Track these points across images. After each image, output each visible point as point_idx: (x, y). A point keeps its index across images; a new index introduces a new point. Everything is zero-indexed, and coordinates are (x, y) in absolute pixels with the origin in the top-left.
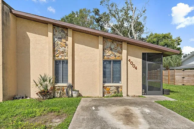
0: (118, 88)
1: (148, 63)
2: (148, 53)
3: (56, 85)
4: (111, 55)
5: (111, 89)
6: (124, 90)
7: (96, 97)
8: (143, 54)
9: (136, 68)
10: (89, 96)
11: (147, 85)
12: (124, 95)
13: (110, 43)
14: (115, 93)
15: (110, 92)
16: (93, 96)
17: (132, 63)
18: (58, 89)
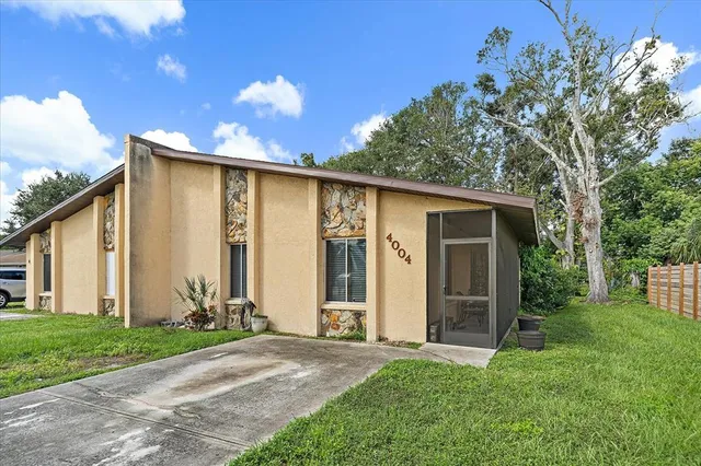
0: (358, 315)
1: (444, 242)
2: (445, 214)
3: (230, 302)
4: (343, 226)
5: (341, 319)
6: (370, 323)
7: (308, 337)
8: (429, 215)
9: (408, 260)
10: (292, 332)
11: (443, 310)
12: (371, 335)
13: (338, 194)
14: (352, 328)
15: (338, 326)
16: (301, 333)
17: (396, 245)
18: (234, 312)
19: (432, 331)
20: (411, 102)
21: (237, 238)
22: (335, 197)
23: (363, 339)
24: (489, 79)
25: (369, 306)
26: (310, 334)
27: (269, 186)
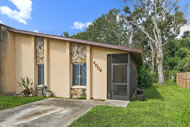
0: (84, 90)
1: (113, 65)
2: (113, 55)
3: (38, 86)
4: (78, 58)
5: (78, 92)
6: (88, 93)
7: (66, 98)
8: (108, 55)
9: (101, 71)
10: (61, 97)
11: (112, 88)
12: (88, 97)
13: (77, 47)
14: (82, 95)
15: (77, 94)
16: (63, 97)
17: (97, 65)
18: (39, 90)
19: (109, 95)
20: (102, 15)
21: (40, 63)
22: (75, 48)
23: (85, 99)
24: (128, 8)
25: (87, 87)
26: (67, 97)
27: (52, 44)
